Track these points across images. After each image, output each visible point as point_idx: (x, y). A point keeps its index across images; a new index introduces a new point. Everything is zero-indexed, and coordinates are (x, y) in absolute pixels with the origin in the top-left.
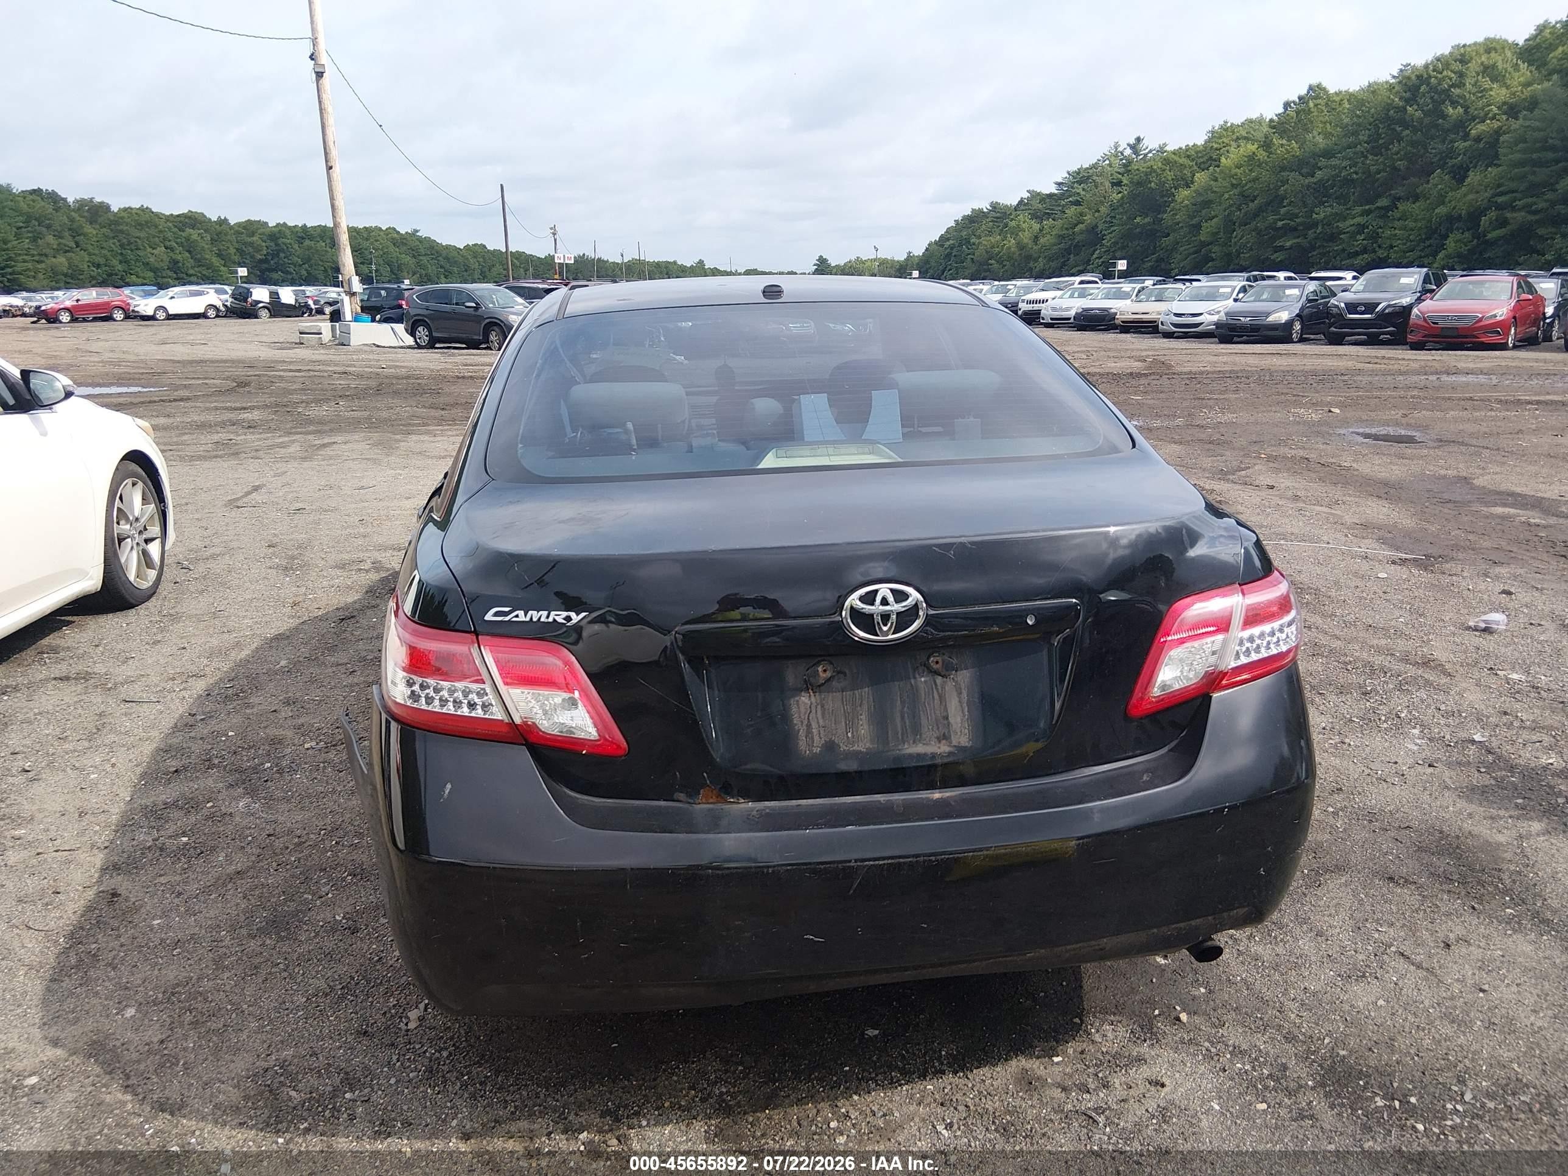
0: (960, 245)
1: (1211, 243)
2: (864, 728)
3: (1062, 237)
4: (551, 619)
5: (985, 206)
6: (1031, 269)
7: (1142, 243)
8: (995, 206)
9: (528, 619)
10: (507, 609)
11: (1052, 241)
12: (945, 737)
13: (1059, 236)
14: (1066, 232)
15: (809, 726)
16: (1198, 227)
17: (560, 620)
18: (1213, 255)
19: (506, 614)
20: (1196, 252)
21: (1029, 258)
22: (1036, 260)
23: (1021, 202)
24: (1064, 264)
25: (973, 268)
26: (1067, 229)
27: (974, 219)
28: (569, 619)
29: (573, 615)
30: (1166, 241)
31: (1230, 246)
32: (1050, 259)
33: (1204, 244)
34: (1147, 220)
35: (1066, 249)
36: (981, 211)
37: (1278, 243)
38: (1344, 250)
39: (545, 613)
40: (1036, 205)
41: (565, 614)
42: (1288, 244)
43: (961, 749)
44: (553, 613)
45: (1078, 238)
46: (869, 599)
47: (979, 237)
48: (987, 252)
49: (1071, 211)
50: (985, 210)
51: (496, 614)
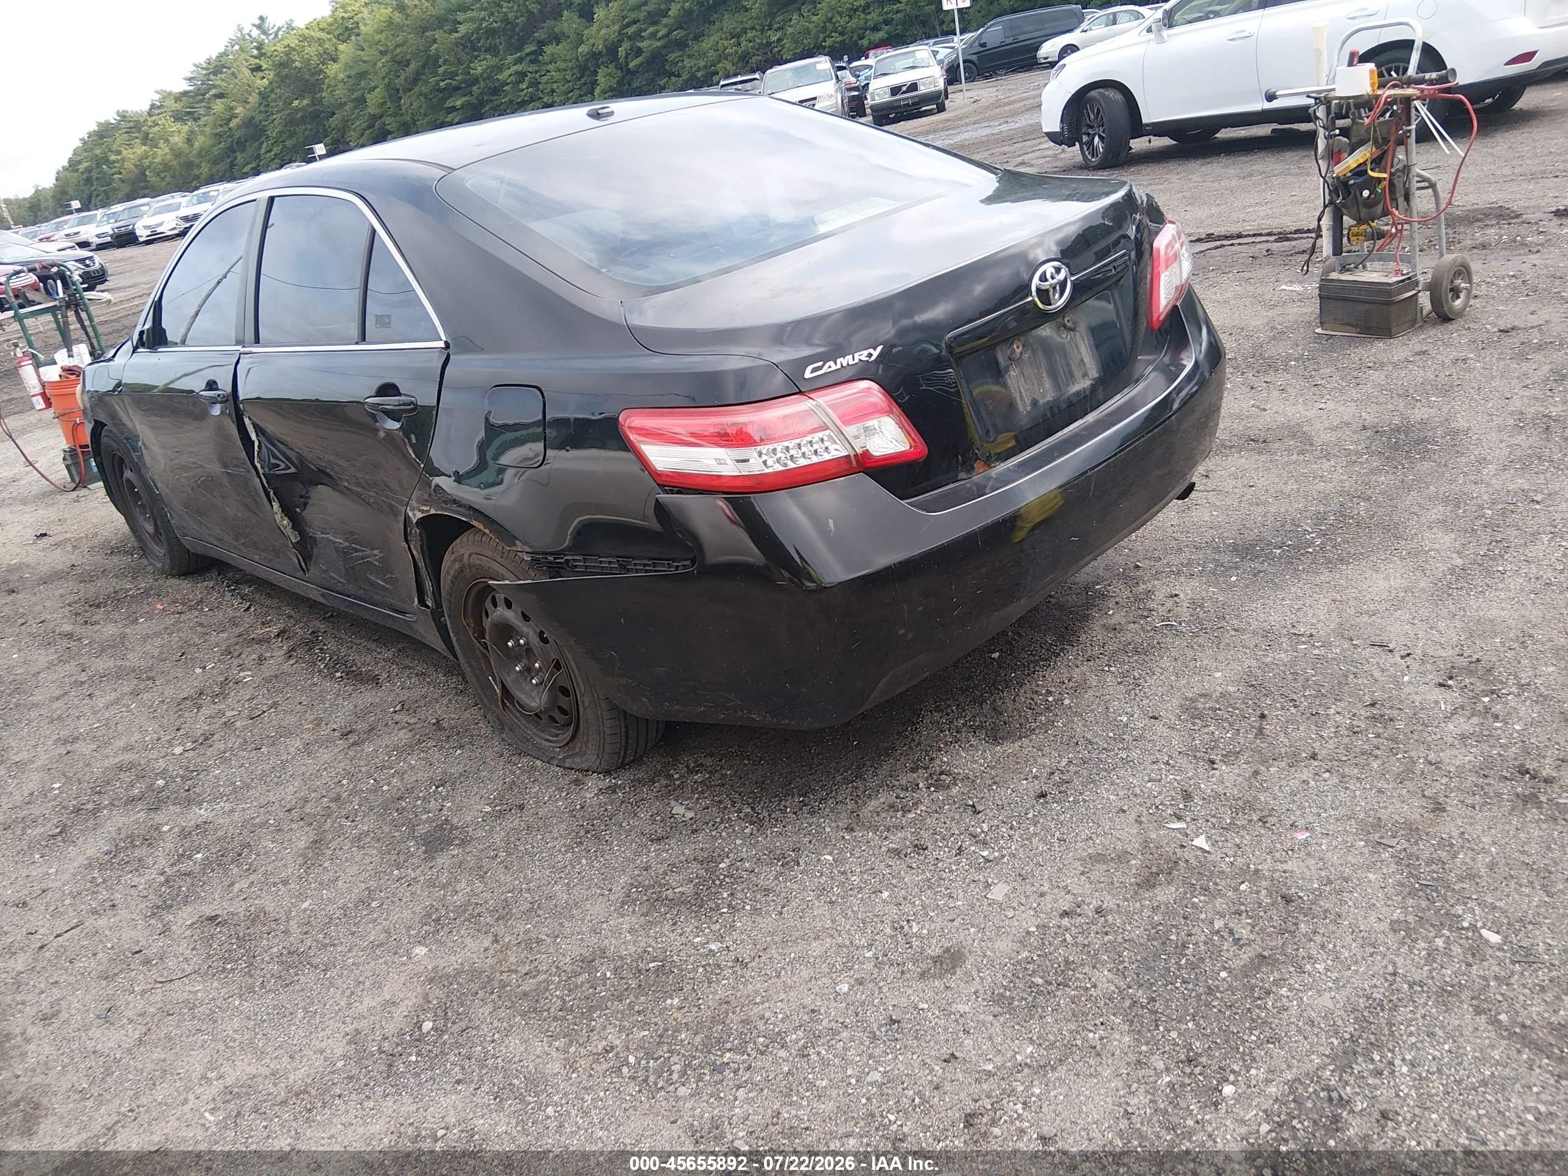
0: (99, 166)
1: (381, 117)
2: (1048, 384)
3: (218, 136)
4: (856, 361)
5: (111, 117)
6: (197, 177)
7: (309, 127)
8: (123, 116)
9: (839, 366)
10: (820, 364)
11: (210, 142)
12: (1085, 375)
13: (216, 135)
14: (220, 129)
15: (1020, 392)
16: (362, 101)
17: (864, 358)
18: (389, 127)
19: (820, 368)
20: (369, 127)
21: (189, 165)
22: (199, 166)
23: (153, 106)
24: (232, 165)
25: (126, 189)
26: (221, 126)
27: (103, 133)
28: (870, 355)
29: (871, 351)
30: (334, 121)
31: (402, 115)
32: (215, 162)
33: (375, 118)
34: (305, 102)
35: (228, 148)
36: (108, 123)
37: (449, 104)
38: (511, 102)
39: (850, 357)
40: (171, 104)
41: (866, 353)
42: (458, 103)
43: (1094, 379)
44: (856, 355)
45: (237, 135)
46: (1043, 278)
47: (119, 153)
48: (136, 166)
49: (218, 106)
50: (113, 122)
51: (812, 372)
